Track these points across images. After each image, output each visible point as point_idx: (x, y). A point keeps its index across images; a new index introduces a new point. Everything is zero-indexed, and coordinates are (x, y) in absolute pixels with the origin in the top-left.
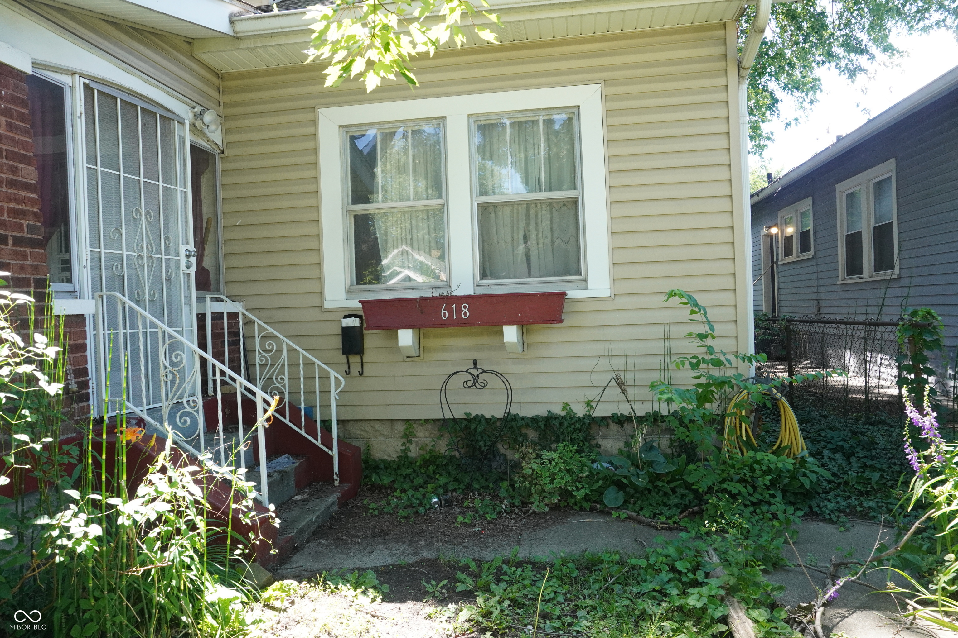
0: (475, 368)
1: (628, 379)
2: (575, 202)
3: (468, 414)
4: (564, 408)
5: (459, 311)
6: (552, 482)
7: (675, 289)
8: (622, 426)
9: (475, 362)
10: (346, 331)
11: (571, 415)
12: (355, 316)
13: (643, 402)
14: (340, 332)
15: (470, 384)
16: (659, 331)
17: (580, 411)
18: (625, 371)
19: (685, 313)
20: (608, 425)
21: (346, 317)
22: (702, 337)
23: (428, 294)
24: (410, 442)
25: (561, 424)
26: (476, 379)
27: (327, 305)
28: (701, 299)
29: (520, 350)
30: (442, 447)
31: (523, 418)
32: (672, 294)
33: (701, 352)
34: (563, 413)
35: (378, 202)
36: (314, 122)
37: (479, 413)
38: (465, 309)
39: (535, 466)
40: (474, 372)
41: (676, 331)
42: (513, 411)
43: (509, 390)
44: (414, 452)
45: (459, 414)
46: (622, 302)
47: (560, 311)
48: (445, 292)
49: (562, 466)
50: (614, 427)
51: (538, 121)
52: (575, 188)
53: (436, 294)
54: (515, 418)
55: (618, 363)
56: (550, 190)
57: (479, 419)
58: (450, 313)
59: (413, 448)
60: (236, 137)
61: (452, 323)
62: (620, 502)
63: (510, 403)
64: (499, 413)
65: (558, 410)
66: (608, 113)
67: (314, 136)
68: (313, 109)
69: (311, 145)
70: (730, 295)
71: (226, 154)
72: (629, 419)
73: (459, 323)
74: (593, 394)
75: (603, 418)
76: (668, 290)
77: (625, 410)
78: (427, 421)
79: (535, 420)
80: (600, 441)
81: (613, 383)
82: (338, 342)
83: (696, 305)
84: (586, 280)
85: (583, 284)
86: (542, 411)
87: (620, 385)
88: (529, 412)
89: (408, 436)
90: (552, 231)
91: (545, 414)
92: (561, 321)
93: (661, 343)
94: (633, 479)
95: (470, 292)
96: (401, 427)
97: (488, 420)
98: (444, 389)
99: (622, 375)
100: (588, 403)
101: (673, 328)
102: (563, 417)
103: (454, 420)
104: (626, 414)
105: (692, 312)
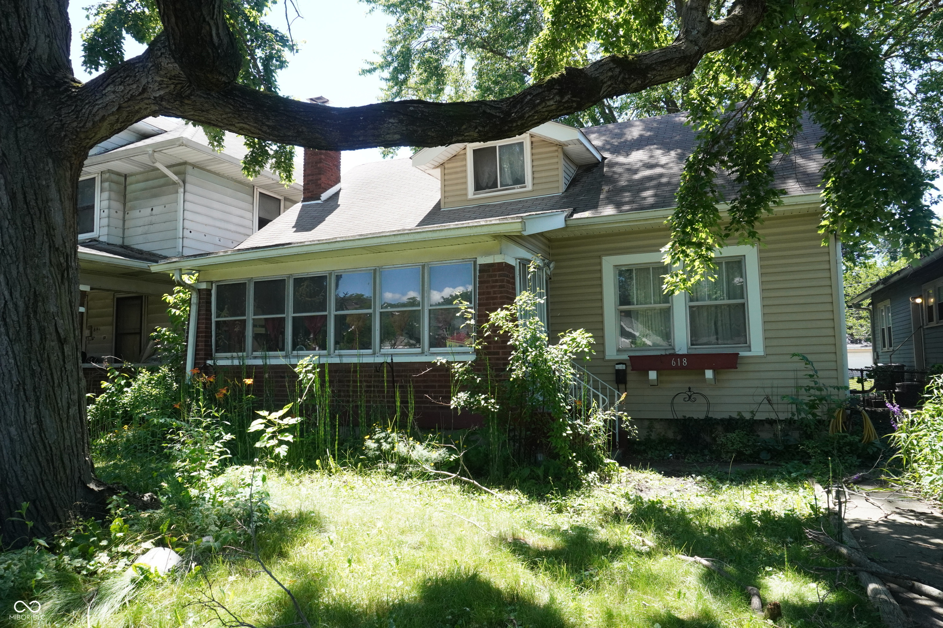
0: (690, 391)
1: (774, 399)
2: (743, 305)
3: (685, 417)
4: (738, 415)
5: (681, 362)
6: (732, 446)
7: (796, 352)
8: (772, 425)
9: (690, 388)
10: (618, 371)
11: (742, 419)
12: (623, 364)
13: (783, 412)
14: (614, 372)
15: (686, 400)
16: (791, 375)
17: (748, 416)
18: (772, 395)
19: (802, 365)
20: (763, 425)
21: (617, 364)
22: (811, 376)
23: (663, 353)
24: (652, 431)
25: (737, 423)
26: (690, 397)
27: (607, 358)
28: (809, 357)
29: (713, 383)
30: (670, 435)
31: (715, 419)
32: (794, 355)
33: (812, 384)
34: (738, 417)
35: (633, 304)
36: (600, 264)
37: (691, 416)
38: (685, 361)
39: (723, 440)
40: (689, 393)
41: (801, 374)
42: (710, 416)
43: (709, 404)
44: (653, 436)
45: (680, 416)
46: (770, 358)
47: (736, 363)
48: (671, 352)
49: (738, 439)
50: (767, 426)
51: (722, 263)
52: (743, 298)
53: (668, 353)
54: (711, 418)
55: (768, 391)
56: (729, 299)
57: (690, 419)
58: (677, 363)
59: (653, 434)
60: (558, 271)
61: (677, 368)
62: (769, 458)
63: (708, 411)
64: (702, 416)
65: (735, 416)
66: (761, 259)
67: (600, 271)
68: (600, 257)
69: (598, 275)
70: (833, 355)
71: (552, 279)
72: (775, 421)
73: (682, 368)
74: (754, 407)
75: (761, 421)
76: (792, 352)
77: (773, 416)
78: (661, 420)
79: (722, 420)
80: (759, 433)
81: (766, 401)
82: (613, 377)
83: (807, 360)
84: (750, 347)
85: (748, 349)
86: (726, 416)
87: (769, 401)
88: (718, 416)
89: (650, 428)
90: (730, 320)
91: (728, 417)
92: (737, 368)
93: (793, 381)
94: (776, 447)
95: (685, 352)
96: (647, 423)
97: (696, 420)
98: (672, 403)
99: (770, 397)
100: (752, 412)
101: (799, 373)
102: (738, 419)
103: (677, 420)
104: (774, 418)
105: (806, 364)
